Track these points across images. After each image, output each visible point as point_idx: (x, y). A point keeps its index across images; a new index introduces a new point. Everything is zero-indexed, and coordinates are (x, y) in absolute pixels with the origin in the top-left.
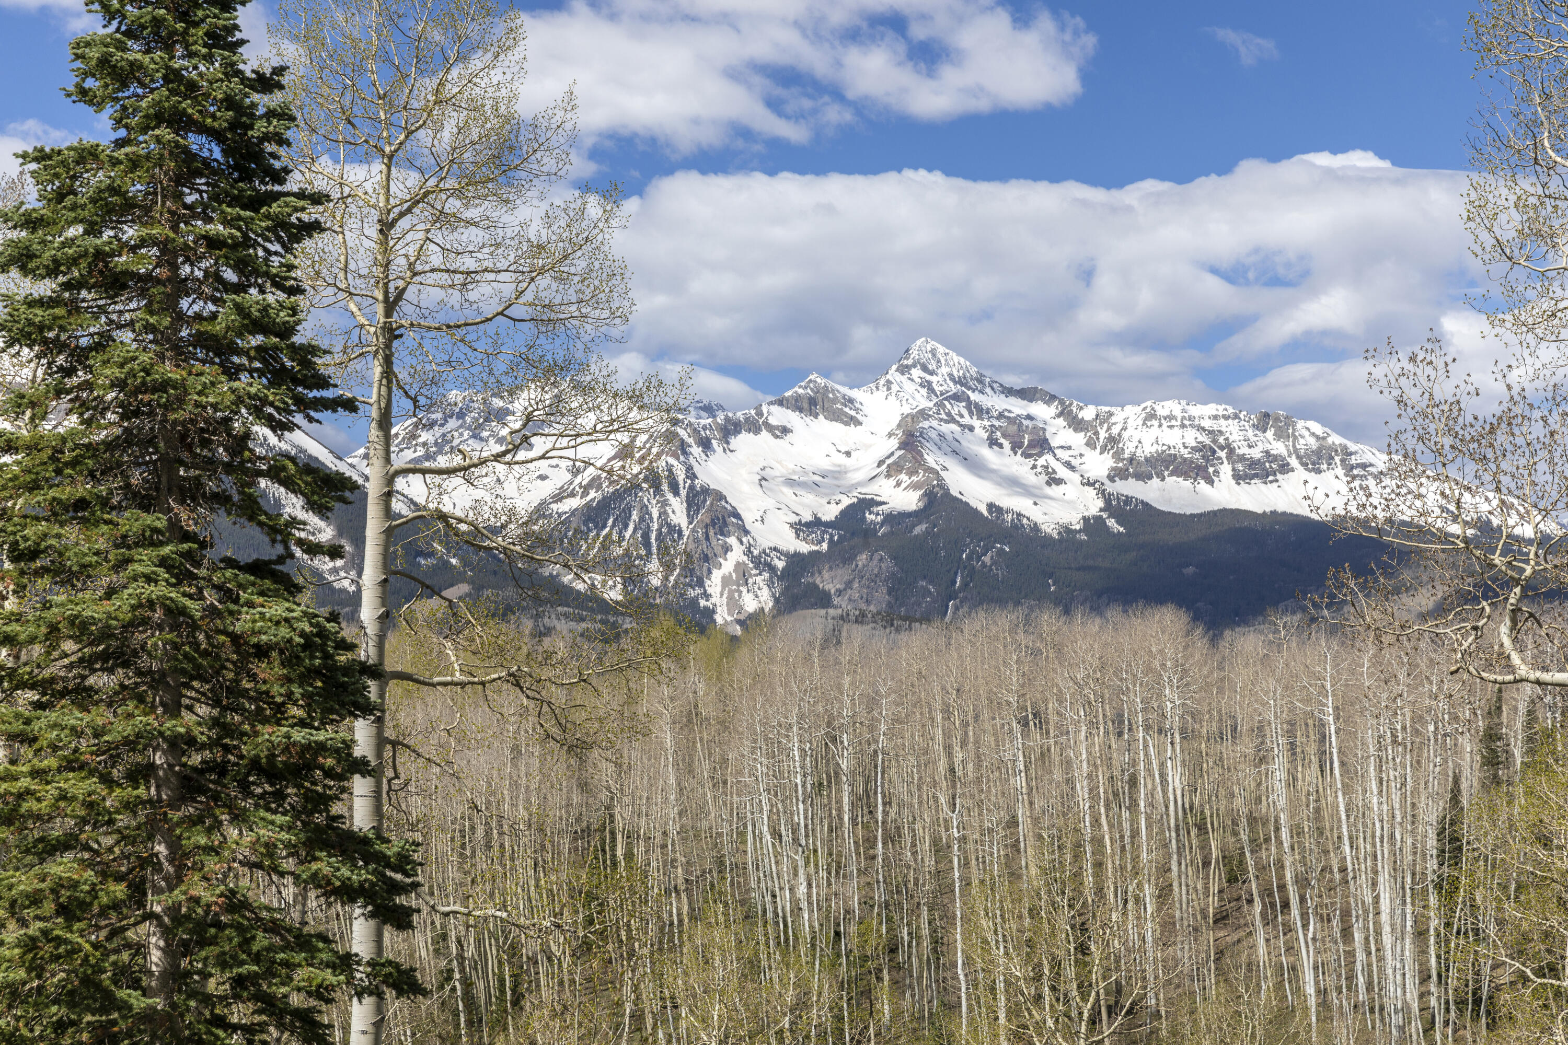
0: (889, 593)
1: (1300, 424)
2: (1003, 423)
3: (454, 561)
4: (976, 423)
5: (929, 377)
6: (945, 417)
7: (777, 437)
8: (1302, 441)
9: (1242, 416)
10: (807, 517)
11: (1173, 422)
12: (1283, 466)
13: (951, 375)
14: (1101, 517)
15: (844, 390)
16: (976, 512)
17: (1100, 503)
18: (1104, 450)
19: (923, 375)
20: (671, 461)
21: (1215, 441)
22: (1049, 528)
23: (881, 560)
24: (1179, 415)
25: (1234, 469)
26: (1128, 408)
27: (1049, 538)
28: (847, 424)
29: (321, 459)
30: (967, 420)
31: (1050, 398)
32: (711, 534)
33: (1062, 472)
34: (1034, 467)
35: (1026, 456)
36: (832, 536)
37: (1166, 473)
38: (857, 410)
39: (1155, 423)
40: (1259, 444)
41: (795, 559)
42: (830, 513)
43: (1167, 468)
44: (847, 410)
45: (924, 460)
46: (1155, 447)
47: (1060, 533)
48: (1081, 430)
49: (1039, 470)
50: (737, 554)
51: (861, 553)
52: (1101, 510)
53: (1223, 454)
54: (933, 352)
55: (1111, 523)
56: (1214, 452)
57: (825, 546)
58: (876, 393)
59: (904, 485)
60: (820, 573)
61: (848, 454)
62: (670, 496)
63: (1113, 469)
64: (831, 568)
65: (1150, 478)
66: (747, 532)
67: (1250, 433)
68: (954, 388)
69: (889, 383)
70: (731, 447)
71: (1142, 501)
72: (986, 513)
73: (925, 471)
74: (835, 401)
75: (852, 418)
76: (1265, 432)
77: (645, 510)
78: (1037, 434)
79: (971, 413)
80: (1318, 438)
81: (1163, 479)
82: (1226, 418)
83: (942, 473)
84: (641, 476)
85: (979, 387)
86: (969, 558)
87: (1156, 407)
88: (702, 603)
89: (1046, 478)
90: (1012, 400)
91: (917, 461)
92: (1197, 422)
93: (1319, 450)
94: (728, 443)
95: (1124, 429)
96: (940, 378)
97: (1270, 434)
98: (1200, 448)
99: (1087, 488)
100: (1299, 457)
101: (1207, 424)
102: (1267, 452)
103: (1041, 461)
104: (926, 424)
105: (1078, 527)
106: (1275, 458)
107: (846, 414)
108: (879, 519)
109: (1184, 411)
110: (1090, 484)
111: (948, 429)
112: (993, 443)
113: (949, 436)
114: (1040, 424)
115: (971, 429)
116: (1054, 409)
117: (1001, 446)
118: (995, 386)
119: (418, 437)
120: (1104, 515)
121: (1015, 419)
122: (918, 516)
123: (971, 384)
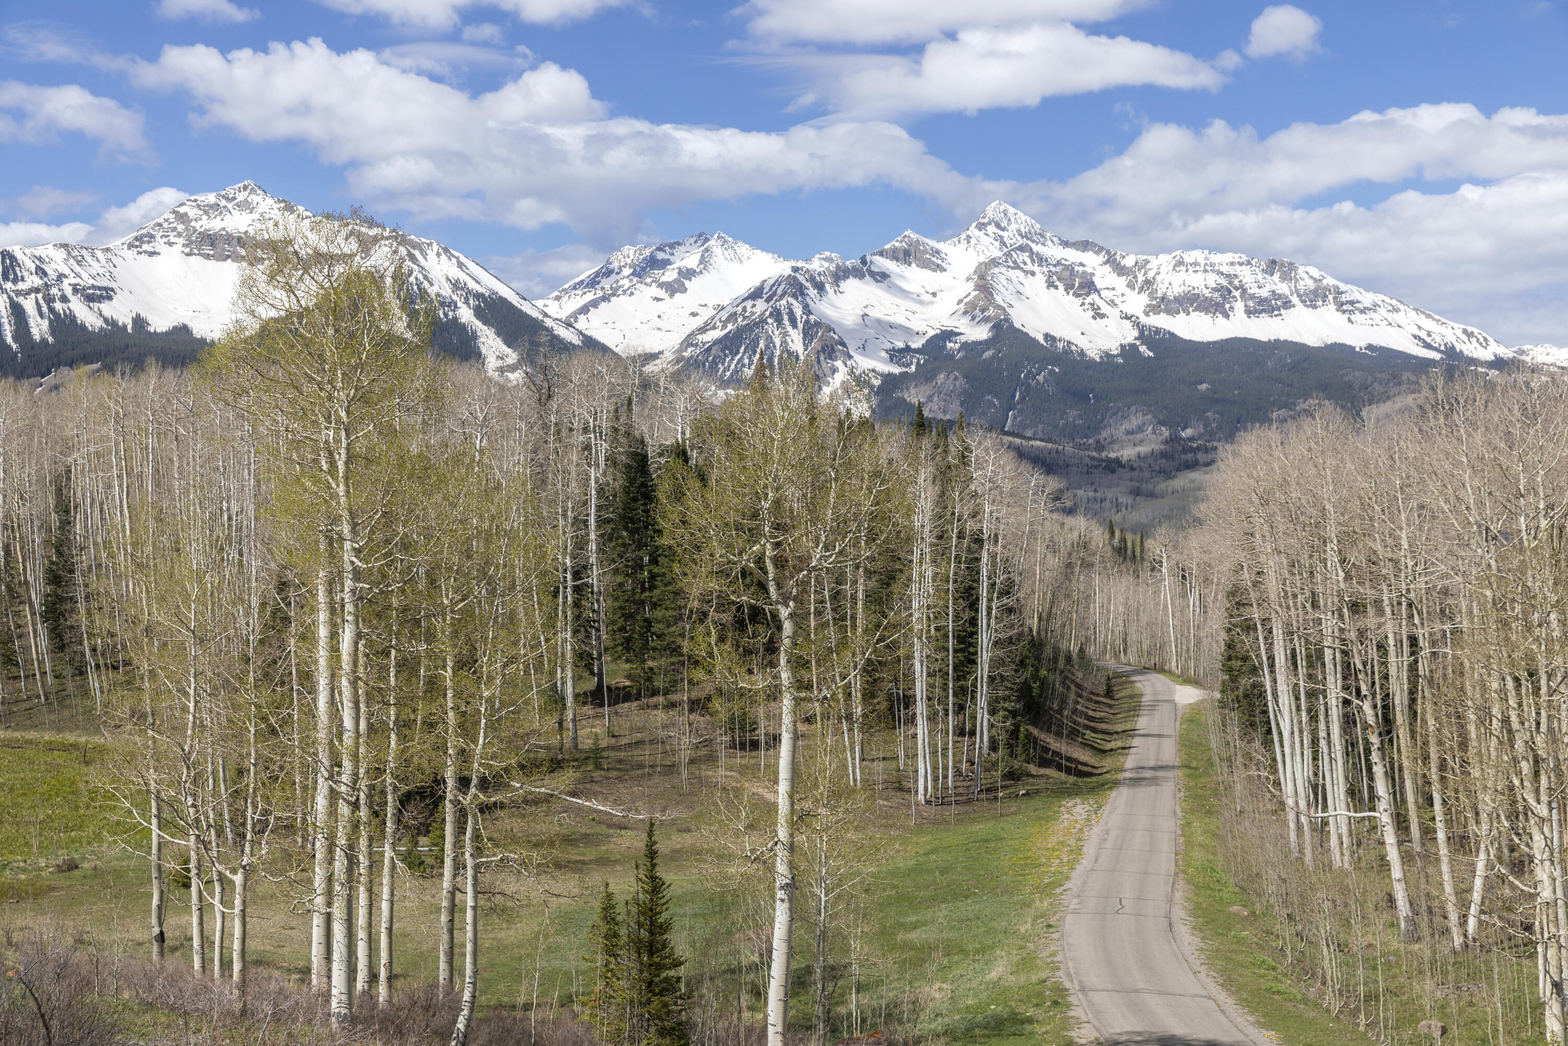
0: (962, 405)
1: (1301, 269)
2: (1058, 269)
4: (1036, 269)
5: (1001, 233)
6: (1011, 264)
7: (877, 281)
8: (1302, 283)
9: (1253, 263)
10: (900, 346)
11: (1198, 268)
12: (1286, 303)
13: (1019, 231)
14: (1135, 344)
15: (932, 243)
16: (1034, 340)
17: (1136, 333)
18: (1141, 290)
19: (997, 230)
20: (791, 300)
21: (1231, 283)
22: (1093, 354)
23: (956, 379)
24: (1202, 262)
25: (1246, 306)
26: (1161, 256)
27: (1092, 361)
28: (934, 270)
29: (510, 299)
30: (1029, 267)
31: (1099, 250)
32: (822, 358)
33: (1105, 309)
34: (1083, 304)
35: (1077, 295)
36: (919, 360)
37: (1191, 309)
38: (943, 260)
39: (1183, 268)
40: (1267, 285)
41: (889, 379)
42: (918, 342)
43: (1192, 305)
44: (934, 259)
45: (994, 299)
46: (1181, 290)
47: (1101, 357)
48: (1123, 275)
49: (1087, 306)
50: (841, 376)
51: (939, 373)
52: (1136, 339)
53: (1237, 294)
54: (1005, 213)
55: (1143, 349)
56: (1230, 292)
57: (913, 368)
58: (958, 246)
59: (977, 319)
60: (908, 389)
61: (934, 294)
62: (790, 329)
63: (1148, 306)
64: (916, 386)
65: (1178, 313)
66: (850, 357)
67: (1260, 276)
68: (1021, 241)
69: (969, 237)
70: (841, 289)
72: (1042, 341)
73: (995, 308)
74: (925, 252)
75: (938, 266)
76: (1272, 275)
77: (769, 339)
78: (1086, 278)
79: (1033, 261)
80: (1315, 280)
81: (1188, 314)
82: (1241, 264)
83: (1008, 310)
84: (767, 313)
85: (1042, 240)
86: (1026, 377)
87: (1184, 256)
89: (1092, 313)
90: (1068, 250)
91: (988, 300)
92: (1217, 268)
93: (1316, 289)
94: (838, 286)
95: (1158, 273)
96: (1010, 234)
97: (1276, 277)
98: (1219, 289)
99: (1125, 321)
100: (1299, 296)
101: (1225, 269)
102: (1273, 292)
103: (1089, 300)
104: (997, 270)
105: (1115, 353)
106: (1279, 297)
107: (933, 263)
108: (957, 346)
109: (1206, 258)
110: (1128, 317)
111: (1015, 274)
112: (1051, 285)
113: (1015, 280)
114: (1089, 270)
115: (1033, 274)
116: (1101, 258)
117: (1056, 288)
118: (1055, 239)
119: (599, 283)
120: (1138, 343)
121: (1070, 266)
122: (987, 344)
123: (1034, 238)
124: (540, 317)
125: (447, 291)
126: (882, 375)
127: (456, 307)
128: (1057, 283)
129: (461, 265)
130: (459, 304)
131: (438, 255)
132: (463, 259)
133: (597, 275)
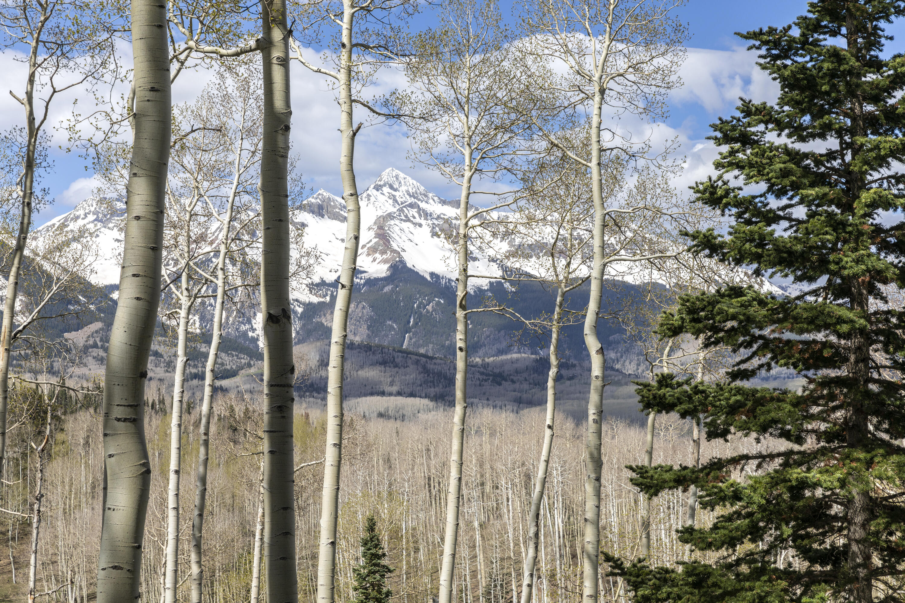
0: (368, 329)
2: (441, 222)
3: (92, 307)
4: (423, 221)
6: (403, 218)
7: (298, 229)
10: (317, 280)
13: (407, 192)
14: (500, 282)
16: (423, 278)
17: (500, 273)
18: (503, 239)
19: (391, 191)
23: (364, 308)
25: (583, 252)
28: (342, 222)
30: (418, 220)
33: (476, 253)
35: (455, 243)
36: (332, 292)
37: (541, 255)
41: (309, 307)
42: (330, 278)
44: (342, 213)
45: (391, 245)
46: (535, 238)
47: (475, 292)
48: (489, 227)
52: (501, 277)
53: (576, 243)
54: (397, 177)
55: (507, 285)
57: (328, 299)
58: (361, 202)
59: (378, 261)
60: (324, 315)
61: (343, 241)
62: (230, 267)
63: (508, 251)
65: (531, 257)
68: (410, 200)
69: (369, 196)
71: (526, 272)
72: (429, 279)
73: (391, 252)
74: (335, 207)
79: (420, 216)
81: (539, 258)
83: (402, 253)
85: (425, 199)
86: (419, 307)
88: (250, 334)
90: (446, 207)
91: (386, 246)
96: (400, 193)
99: (492, 263)
104: (392, 222)
105: (486, 288)
107: (342, 216)
108: (362, 282)
110: (494, 260)
111: (406, 225)
112: (435, 234)
113: (406, 230)
115: (420, 225)
117: (439, 236)
118: (436, 198)
119: (67, 226)
120: (503, 281)
121: (448, 220)
122: (386, 280)
123: (420, 197)
126: (304, 304)
128: (439, 233)
133: (66, 219)
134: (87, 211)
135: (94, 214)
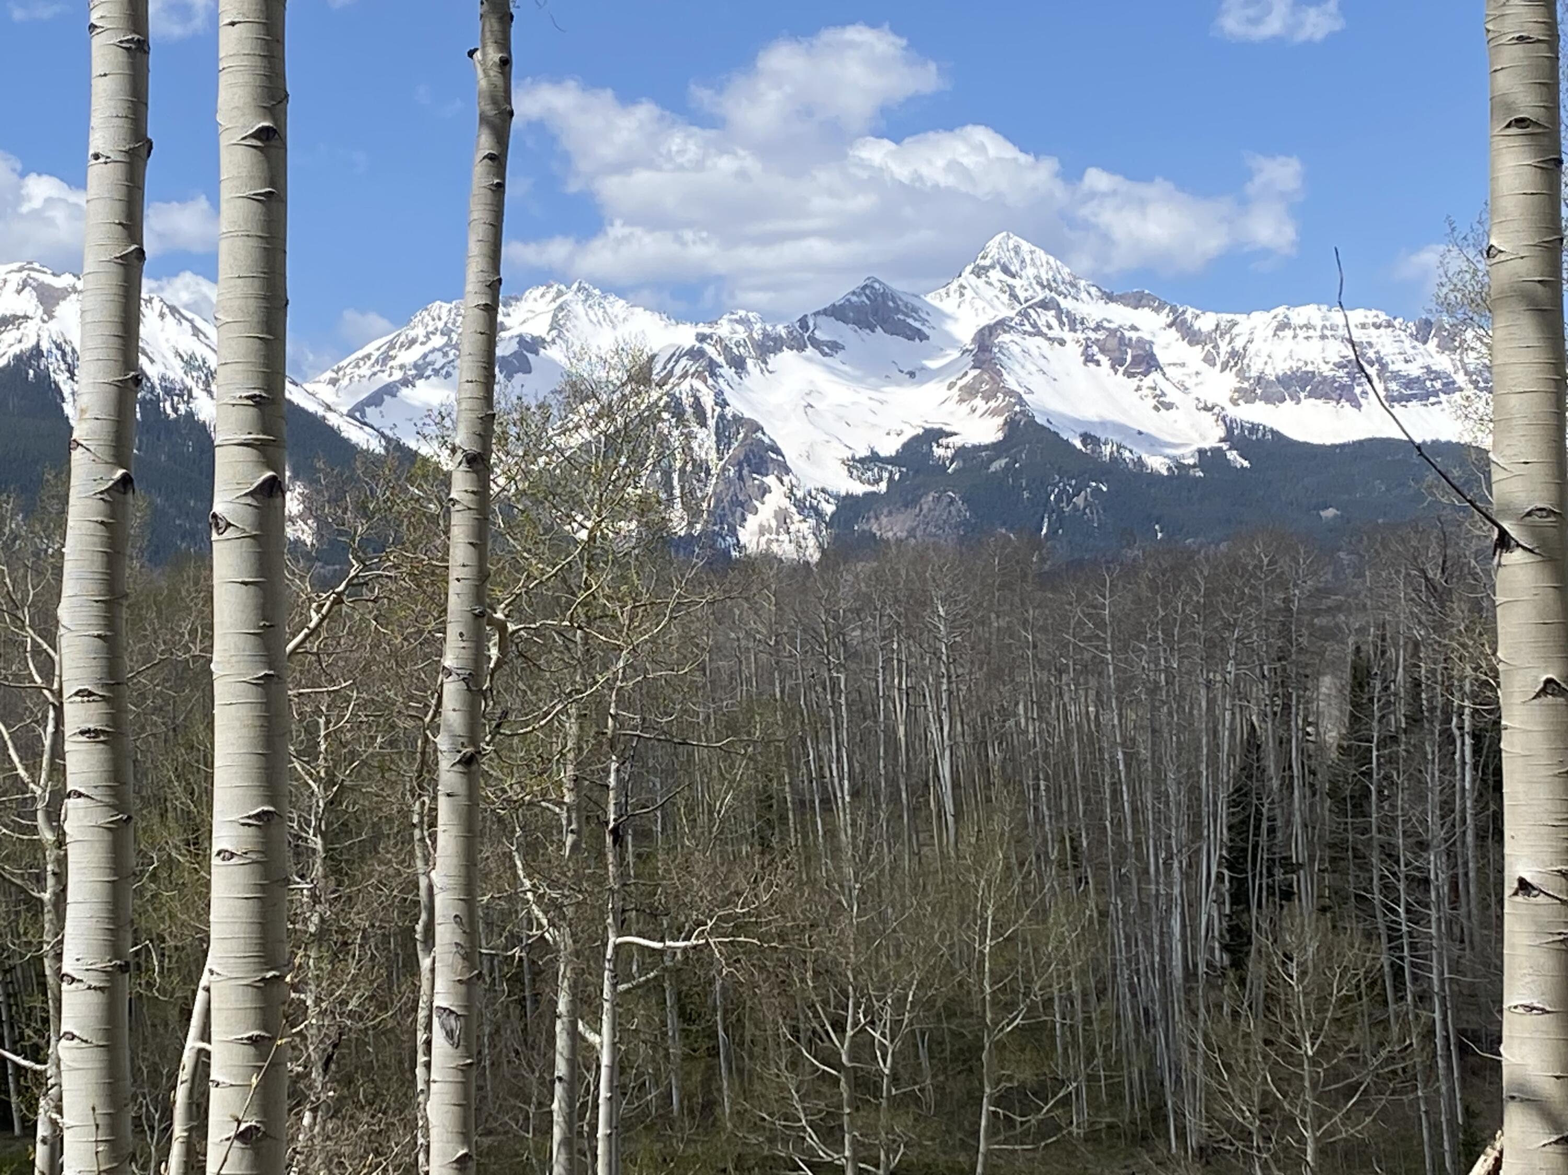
2: (1101, 335)
4: (1067, 335)
6: (1028, 328)
7: (825, 354)
8: (1471, 354)
9: (1396, 323)
10: (863, 453)
11: (1311, 332)
12: (1447, 384)
13: (1038, 278)
14: (1220, 449)
15: (908, 297)
16: (1067, 443)
17: (1221, 432)
18: (1224, 368)
19: (1004, 277)
20: (698, 384)
21: (1362, 355)
22: (1157, 464)
23: (951, 502)
24: (1319, 324)
25: (1386, 389)
26: (1255, 315)
27: (1156, 474)
28: (911, 339)
30: (1056, 332)
31: (1159, 304)
32: (745, 472)
33: (1173, 395)
34: (1139, 389)
35: (1129, 374)
36: (891, 474)
37: (1302, 395)
38: (923, 322)
39: (1289, 333)
40: (1419, 358)
41: (848, 504)
42: (889, 447)
43: (1303, 390)
44: (910, 321)
45: (1004, 381)
46: (1289, 363)
47: (1169, 469)
48: (1198, 343)
49: (1145, 391)
50: (776, 499)
51: (926, 494)
52: (1222, 440)
53: (1372, 371)
54: (1017, 250)
55: (1232, 455)
56: (1361, 368)
57: (883, 487)
58: (950, 298)
59: (979, 412)
60: (877, 518)
61: (912, 375)
62: (696, 428)
63: (1237, 390)
64: (890, 513)
65: (1282, 400)
66: (788, 471)
67: (1408, 343)
68: (1041, 294)
69: (962, 287)
70: (770, 367)
71: (1272, 430)
72: (1078, 444)
73: (1005, 394)
74: (896, 310)
75: (917, 331)
76: (1425, 342)
77: (665, 444)
78: (1143, 349)
79: (1062, 324)
81: (1299, 402)
82: (1377, 326)
83: (1025, 397)
84: (661, 404)
85: (1073, 291)
86: (1059, 499)
87: (1290, 313)
88: (734, 554)
89: (1154, 402)
90: (1112, 305)
91: (996, 382)
92: (1340, 332)
94: (766, 363)
95: (1250, 341)
96: (1024, 282)
97: (1433, 343)
98: (1344, 364)
99: (1203, 413)
100: (1467, 373)
101: (1353, 334)
102: (1428, 368)
103: (1148, 381)
104: (1007, 338)
105: (1191, 461)
106: (1437, 376)
107: (910, 327)
108: (950, 453)
109: (1325, 318)
110: (1206, 409)
111: (1033, 343)
112: (1089, 359)
113: (1035, 352)
114: (1148, 337)
115: (1062, 343)
116: (1164, 318)
117: (1098, 363)
118: (1093, 290)
120: (1225, 446)
121: (1116, 330)
122: (996, 449)
123: (1062, 288)
124: (321, 412)
125: (176, 372)
126: (837, 497)
127: (190, 396)
128: (1099, 357)
129: (196, 331)
130: (196, 392)
131: (162, 316)
132: (199, 323)
133: (392, 346)
134: (430, 329)
135: (443, 334)
